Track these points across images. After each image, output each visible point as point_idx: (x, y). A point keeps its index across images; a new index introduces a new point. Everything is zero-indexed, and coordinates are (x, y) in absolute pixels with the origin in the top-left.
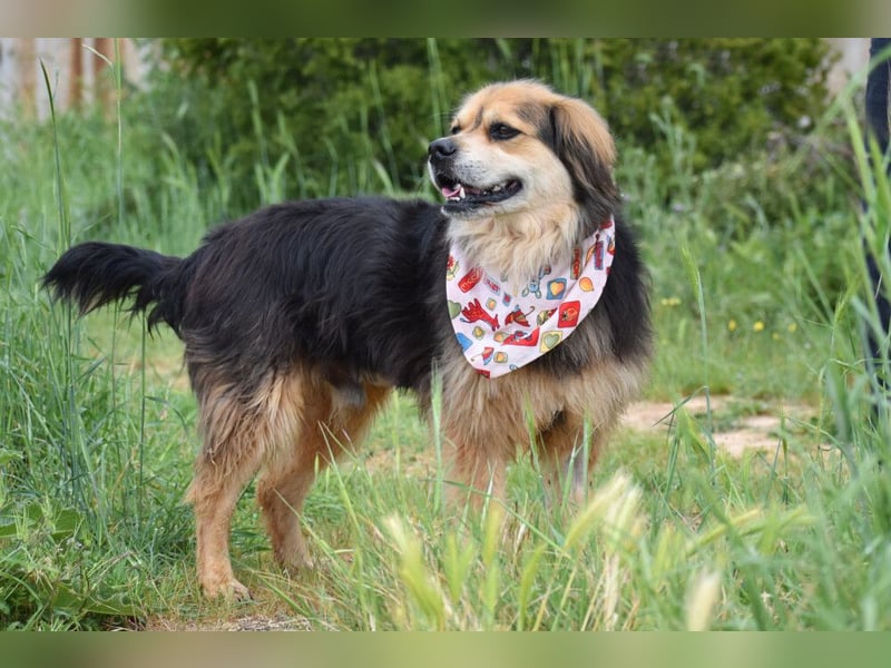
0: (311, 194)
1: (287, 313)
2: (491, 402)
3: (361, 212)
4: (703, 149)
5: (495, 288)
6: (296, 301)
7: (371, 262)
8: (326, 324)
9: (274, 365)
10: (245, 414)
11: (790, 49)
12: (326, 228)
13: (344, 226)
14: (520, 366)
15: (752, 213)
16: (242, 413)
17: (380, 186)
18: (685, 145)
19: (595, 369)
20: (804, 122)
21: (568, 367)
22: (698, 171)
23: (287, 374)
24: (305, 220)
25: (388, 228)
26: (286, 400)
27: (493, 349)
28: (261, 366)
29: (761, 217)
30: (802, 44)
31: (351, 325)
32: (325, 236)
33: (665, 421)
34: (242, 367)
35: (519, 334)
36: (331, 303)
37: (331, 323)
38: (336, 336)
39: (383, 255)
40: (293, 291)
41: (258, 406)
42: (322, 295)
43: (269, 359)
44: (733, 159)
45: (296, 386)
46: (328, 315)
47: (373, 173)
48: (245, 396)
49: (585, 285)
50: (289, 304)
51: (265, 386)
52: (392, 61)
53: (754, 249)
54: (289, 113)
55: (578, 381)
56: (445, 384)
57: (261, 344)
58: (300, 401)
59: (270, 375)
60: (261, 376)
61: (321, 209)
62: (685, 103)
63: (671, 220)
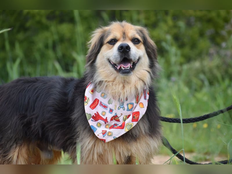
0: (29, 74)
1: (20, 121)
2: (99, 156)
3: (50, 82)
4: (183, 56)
5: (105, 107)
6: (24, 117)
7: (50, 102)
8: (34, 125)
9: (16, 142)
10: (5, 161)
11: (219, 15)
12: (37, 88)
13: (43, 87)
14: (117, 137)
15: (203, 81)
16: (3, 161)
17: (56, 71)
18: (176, 55)
19: (141, 139)
20: (224, 45)
21: (132, 138)
22: (181, 64)
23: (21, 145)
24: (29, 85)
25: (58, 88)
26: (20, 155)
27: (106, 131)
28: (11, 143)
29: (206, 83)
30: (223, 13)
31: (43, 126)
32: (36, 91)
33: (167, 162)
34: (3, 142)
35: (116, 125)
36: (37, 118)
37: (36, 126)
38: (38, 131)
39: (54, 99)
40: (23, 112)
41: (10, 158)
42: (34, 115)
43: (13, 140)
44: (195, 59)
45: (24, 151)
46: (35, 123)
47: (54, 66)
48: (5, 154)
49: (141, 105)
50: (21, 117)
51: (12, 150)
52: (62, 21)
53: (204, 95)
54: (21, 42)
55: (136, 143)
56: (82, 149)
57: (11, 133)
58: (26, 156)
59: (15, 146)
60: (11, 146)
61: (36, 80)
62: (176, 38)
63: (170, 84)
